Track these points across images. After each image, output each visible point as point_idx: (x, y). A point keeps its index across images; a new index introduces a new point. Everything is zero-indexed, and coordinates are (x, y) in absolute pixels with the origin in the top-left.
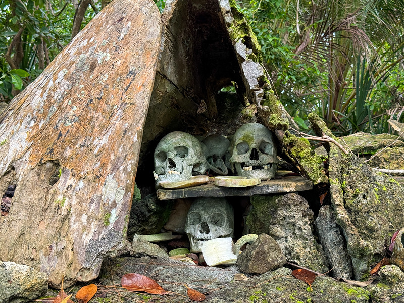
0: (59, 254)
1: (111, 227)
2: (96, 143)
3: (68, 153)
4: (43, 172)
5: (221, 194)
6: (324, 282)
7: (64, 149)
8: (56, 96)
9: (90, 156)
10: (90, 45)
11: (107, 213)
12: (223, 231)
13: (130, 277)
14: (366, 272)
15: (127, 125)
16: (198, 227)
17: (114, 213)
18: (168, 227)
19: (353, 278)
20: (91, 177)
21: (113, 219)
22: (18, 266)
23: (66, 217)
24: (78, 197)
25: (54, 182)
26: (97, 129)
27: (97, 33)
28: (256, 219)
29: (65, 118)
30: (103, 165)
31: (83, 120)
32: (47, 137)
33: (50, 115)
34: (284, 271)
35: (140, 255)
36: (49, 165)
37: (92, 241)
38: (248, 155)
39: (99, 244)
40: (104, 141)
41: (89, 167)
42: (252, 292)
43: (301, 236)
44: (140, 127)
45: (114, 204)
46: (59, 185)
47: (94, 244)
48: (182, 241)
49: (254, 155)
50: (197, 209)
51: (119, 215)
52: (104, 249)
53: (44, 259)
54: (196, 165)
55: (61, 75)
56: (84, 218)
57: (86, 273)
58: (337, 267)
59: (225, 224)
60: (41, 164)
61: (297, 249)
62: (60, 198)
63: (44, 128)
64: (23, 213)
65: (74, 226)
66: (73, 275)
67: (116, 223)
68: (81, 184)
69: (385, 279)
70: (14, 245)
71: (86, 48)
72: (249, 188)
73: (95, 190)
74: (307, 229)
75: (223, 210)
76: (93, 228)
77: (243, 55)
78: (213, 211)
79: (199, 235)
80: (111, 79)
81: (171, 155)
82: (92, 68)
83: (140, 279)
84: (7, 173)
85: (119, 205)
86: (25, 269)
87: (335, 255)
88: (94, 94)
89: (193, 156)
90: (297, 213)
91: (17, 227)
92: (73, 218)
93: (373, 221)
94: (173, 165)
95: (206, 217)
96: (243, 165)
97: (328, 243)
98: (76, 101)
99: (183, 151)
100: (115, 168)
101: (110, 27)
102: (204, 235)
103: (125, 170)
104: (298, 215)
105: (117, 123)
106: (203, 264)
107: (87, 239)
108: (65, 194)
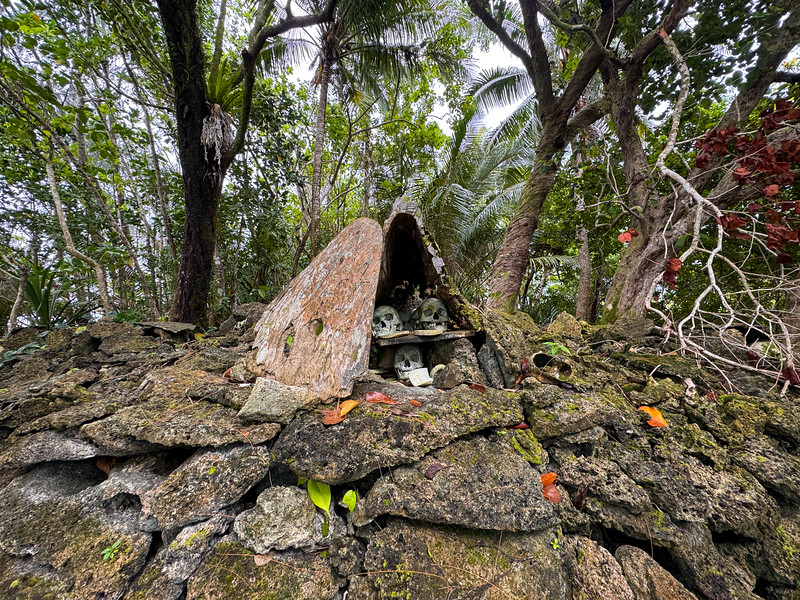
0: (325, 380)
1: (358, 361)
2: (346, 307)
3: (328, 314)
4: (312, 327)
5: (419, 340)
6: (492, 391)
7: (325, 312)
8: (319, 279)
9: (342, 316)
10: (339, 248)
11: (356, 352)
12: (419, 365)
13: (371, 394)
14: (514, 383)
15: (365, 296)
16: (403, 363)
17: (360, 351)
18: (380, 365)
19: (505, 387)
20: (343, 329)
21: (359, 356)
22: (299, 389)
23: (329, 355)
24: (335, 342)
25: (319, 332)
26: (346, 298)
27: (344, 240)
28: (438, 356)
29: (325, 292)
30: (351, 321)
31: (336, 292)
32: (314, 304)
33: (315, 290)
34: (464, 386)
35: (370, 382)
36: (316, 322)
37: (347, 371)
38: (432, 317)
39: (351, 372)
40: (351, 306)
41: (342, 323)
42: (451, 399)
43: (471, 365)
44: (374, 296)
45: (360, 346)
46: (323, 335)
47: (348, 372)
48: (391, 373)
49: (436, 317)
50: (401, 352)
51: (363, 353)
52: (355, 375)
53: (315, 384)
54: (398, 325)
55: (322, 265)
56: (341, 355)
57: (343, 392)
58: (495, 381)
59: (419, 361)
60: (311, 322)
61: (470, 372)
62: (324, 343)
63: (311, 299)
64: (300, 354)
65: (334, 361)
66: (335, 394)
67: (362, 358)
68: (337, 334)
69: (528, 386)
70: (295, 375)
71: (337, 250)
72: (437, 336)
73: (347, 337)
74: (474, 360)
75: (417, 352)
76: (347, 362)
77: (433, 253)
78: (412, 352)
79: (404, 368)
80: (353, 267)
81: (383, 319)
82: (341, 261)
83: (377, 395)
84: (288, 328)
85: (363, 346)
86: (304, 389)
87: (494, 374)
88: (343, 277)
89: (396, 319)
90: (467, 350)
91: (296, 363)
92: (333, 356)
93: (514, 352)
94: (384, 325)
95: (407, 357)
96: (429, 323)
97: (488, 368)
98: (332, 281)
99: (390, 317)
100: (359, 323)
101: (351, 237)
102: (408, 368)
103: (366, 323)
104: (468, 351)
105: (358, 294)
106: (411, 385)
107: (343, 369)
108: (327, 340)
